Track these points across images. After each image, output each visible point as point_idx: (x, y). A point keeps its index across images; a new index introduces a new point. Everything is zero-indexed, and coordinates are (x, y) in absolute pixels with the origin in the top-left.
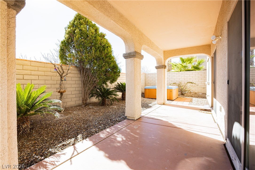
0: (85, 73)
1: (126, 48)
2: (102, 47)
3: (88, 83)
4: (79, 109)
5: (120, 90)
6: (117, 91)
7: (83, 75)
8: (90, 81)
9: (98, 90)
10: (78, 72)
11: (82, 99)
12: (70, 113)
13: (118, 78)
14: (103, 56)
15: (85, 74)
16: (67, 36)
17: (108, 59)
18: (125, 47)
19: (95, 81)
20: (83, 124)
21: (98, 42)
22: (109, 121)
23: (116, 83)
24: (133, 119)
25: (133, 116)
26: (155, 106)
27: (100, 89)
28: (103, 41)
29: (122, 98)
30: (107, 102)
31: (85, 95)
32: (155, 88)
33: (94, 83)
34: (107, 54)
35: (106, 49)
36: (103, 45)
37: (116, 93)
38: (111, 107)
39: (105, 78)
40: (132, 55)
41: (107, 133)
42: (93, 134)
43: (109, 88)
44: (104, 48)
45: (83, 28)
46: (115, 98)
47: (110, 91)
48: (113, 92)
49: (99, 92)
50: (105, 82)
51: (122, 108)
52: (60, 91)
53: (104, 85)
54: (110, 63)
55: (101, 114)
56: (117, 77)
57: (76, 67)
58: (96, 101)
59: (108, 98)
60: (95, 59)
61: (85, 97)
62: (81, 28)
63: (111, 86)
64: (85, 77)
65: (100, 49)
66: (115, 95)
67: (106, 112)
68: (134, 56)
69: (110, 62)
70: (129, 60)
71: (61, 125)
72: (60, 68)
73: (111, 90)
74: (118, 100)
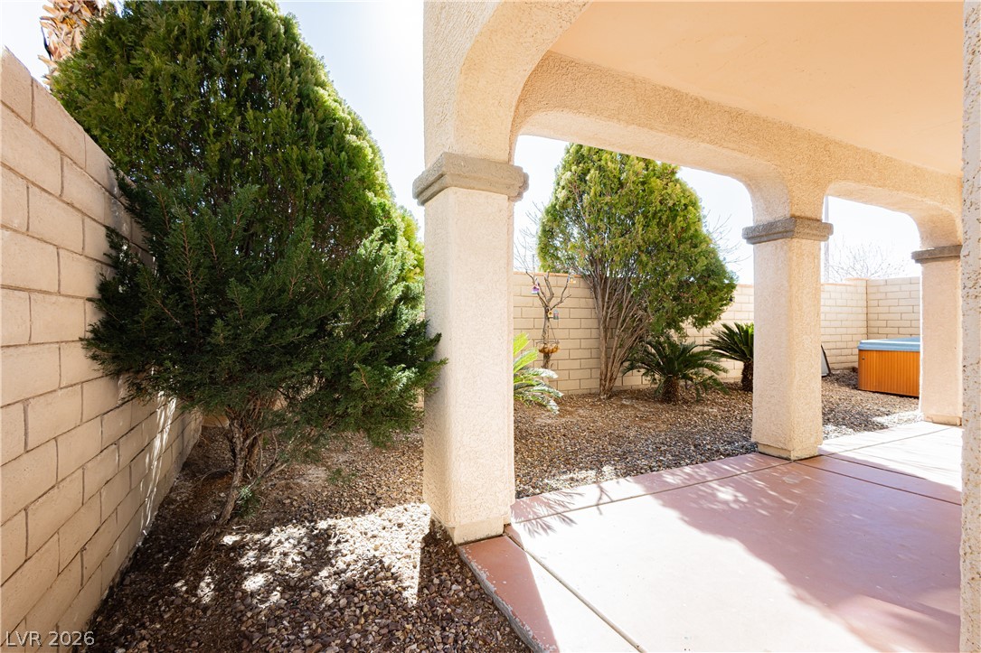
0: (610, 293)
1: (755, 208)
2: (666, 211)
3: (619, 326)
4: (593, 405)
5: (736, 352)
6: (723, 356)
7: (603, 299)
8: (624, 321)
9: (650, 348)
10: (587, 292)
11: (599, 376)
12: (571, 413)
13: (725, 308)
14: (669, 238)
15: (609, 298)
16: (562, 195)
17: (689, 246)
18: (753, 203)
19: (640, 320)
20: (610, 444)
21: (652, 197)
22: (692, 448)
23: (718, 325)
24: (785, 456)
25: (781, 445)
26: (913, 425)
27: (658, 346)
28: (669, 191)
29: (743, 381)
30: (681, 393)
31: (610, 364)
32: (914, 349)
33: (638, 326)
34: (684, 230)
35: (682, 214)
36: (670, 205)
37: (717, 363)
38: (698, 408)
39: (676, 310)
40: (781, 230)
41: (687, 477)
42: (643, 471)
43: (688, 341)
44: (674, 212)
45: (609, 163)
46: (715, 380)
47: (694, 355)
48: (703, 359)
49: (653, 355)
50: (674, 323)
51: (742, 418)
52: (544, 348)
53: (672, 332)
54: (696, 260)
55: (663, 427)
56: (722, 305)
57: (584, 276)
58: (641, 387)
59: (686, 377)
60: (642, 251)
61: (609, 369)
62: (603, 163)
63: (696, 336)
64: (608, 308)
65: (660, 218)
66: (715, 369)
67: (680, 423)
68: (787, 232)
69: (696, 256)
70: (768, 247)
71: (554, 438)
72: (543, 283)
73: (696, 350)
74: (728, 389)
